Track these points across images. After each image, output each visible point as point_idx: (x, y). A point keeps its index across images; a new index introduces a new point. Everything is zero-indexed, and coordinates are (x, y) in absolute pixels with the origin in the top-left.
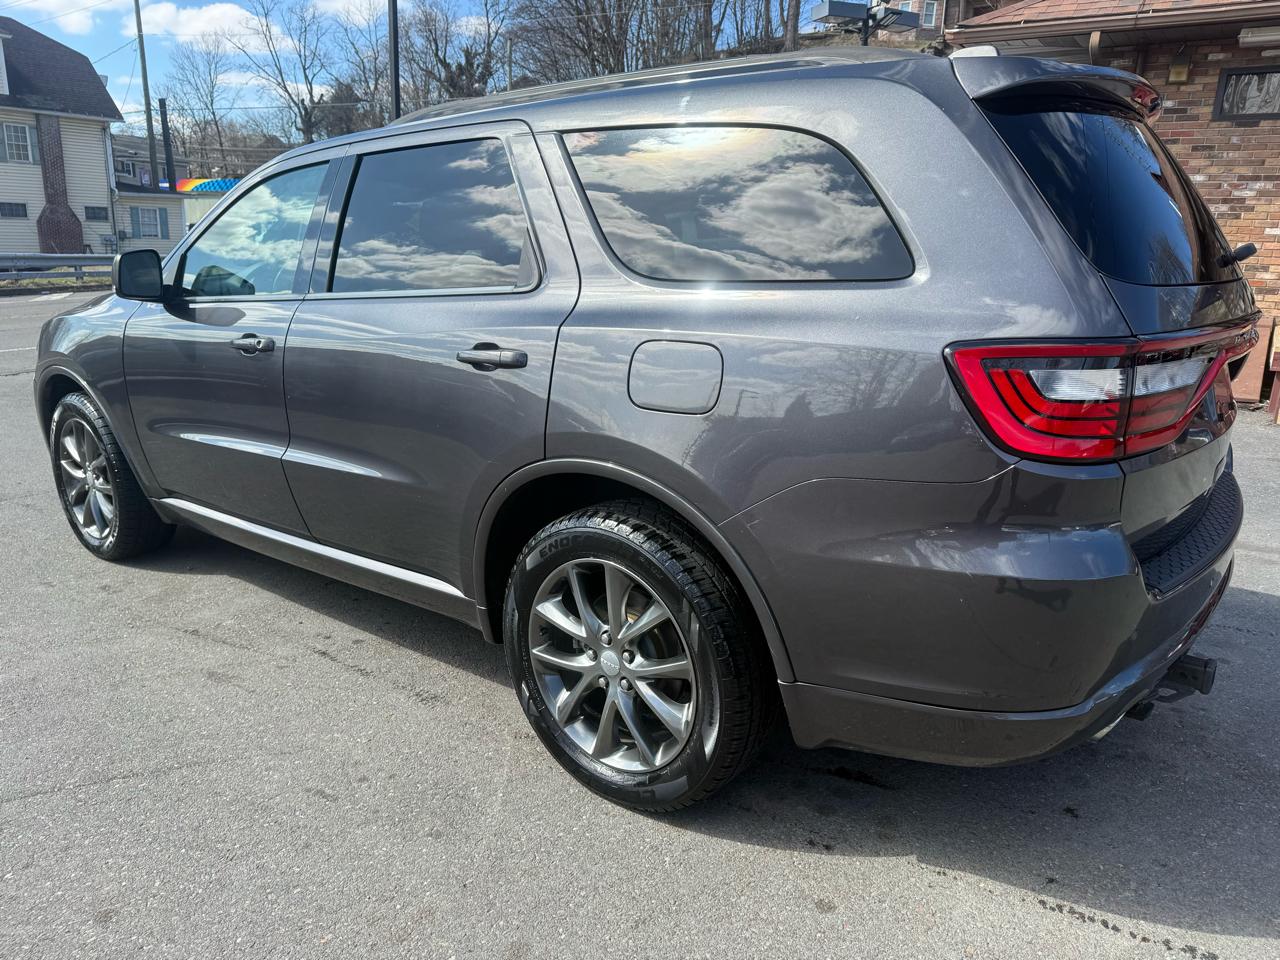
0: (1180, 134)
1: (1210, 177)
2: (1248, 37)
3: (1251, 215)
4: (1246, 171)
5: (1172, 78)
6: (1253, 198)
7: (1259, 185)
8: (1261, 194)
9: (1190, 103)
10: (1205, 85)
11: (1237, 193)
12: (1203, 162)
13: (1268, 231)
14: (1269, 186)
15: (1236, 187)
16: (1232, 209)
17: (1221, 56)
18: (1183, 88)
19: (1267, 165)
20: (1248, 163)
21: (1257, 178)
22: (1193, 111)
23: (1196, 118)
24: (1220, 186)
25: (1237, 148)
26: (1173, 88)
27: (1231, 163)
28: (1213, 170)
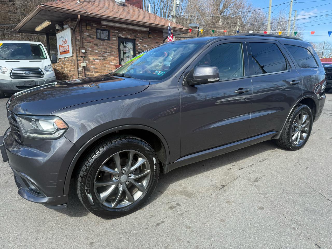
0: (91, 41)
1: (99, 51)
2: (104, 23)
3: (107, 60)
4: (105, 51)
5: (88, 28)
6: (107, 56)
7: (107, 54)
8: (108, 55)
9: (92, 35)
10: (94, 31)
11: (104, 55)
12: (97, 48)
13: (111, 63)
14: (109, 54)
15: (104, 54)
16: (104, 58)
17: (95, 25)
18: (90, 31)
19: (108, 50)
20: (105, 49)
21: (107, 52)
22: (92, 36)
23: (93, 38)
24: (101, 53)
25: (102, 46)
26: (88, 31)
27: (102, 49)
28: (99, 50)
